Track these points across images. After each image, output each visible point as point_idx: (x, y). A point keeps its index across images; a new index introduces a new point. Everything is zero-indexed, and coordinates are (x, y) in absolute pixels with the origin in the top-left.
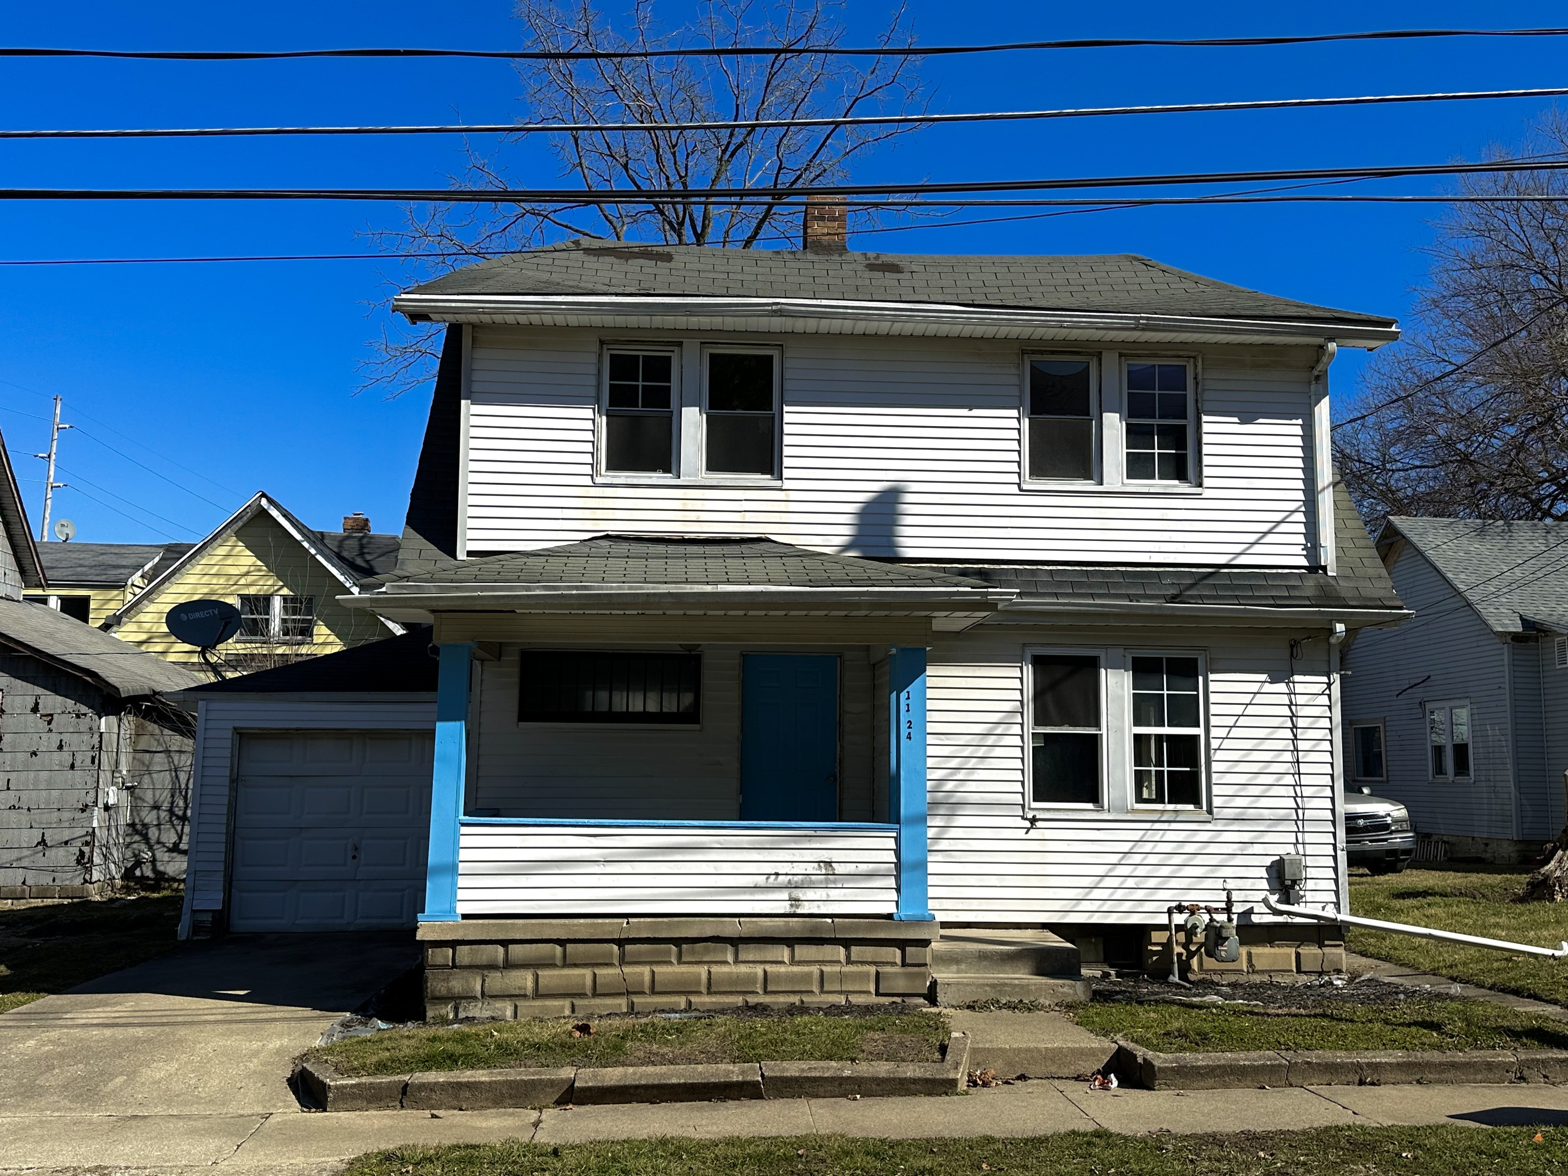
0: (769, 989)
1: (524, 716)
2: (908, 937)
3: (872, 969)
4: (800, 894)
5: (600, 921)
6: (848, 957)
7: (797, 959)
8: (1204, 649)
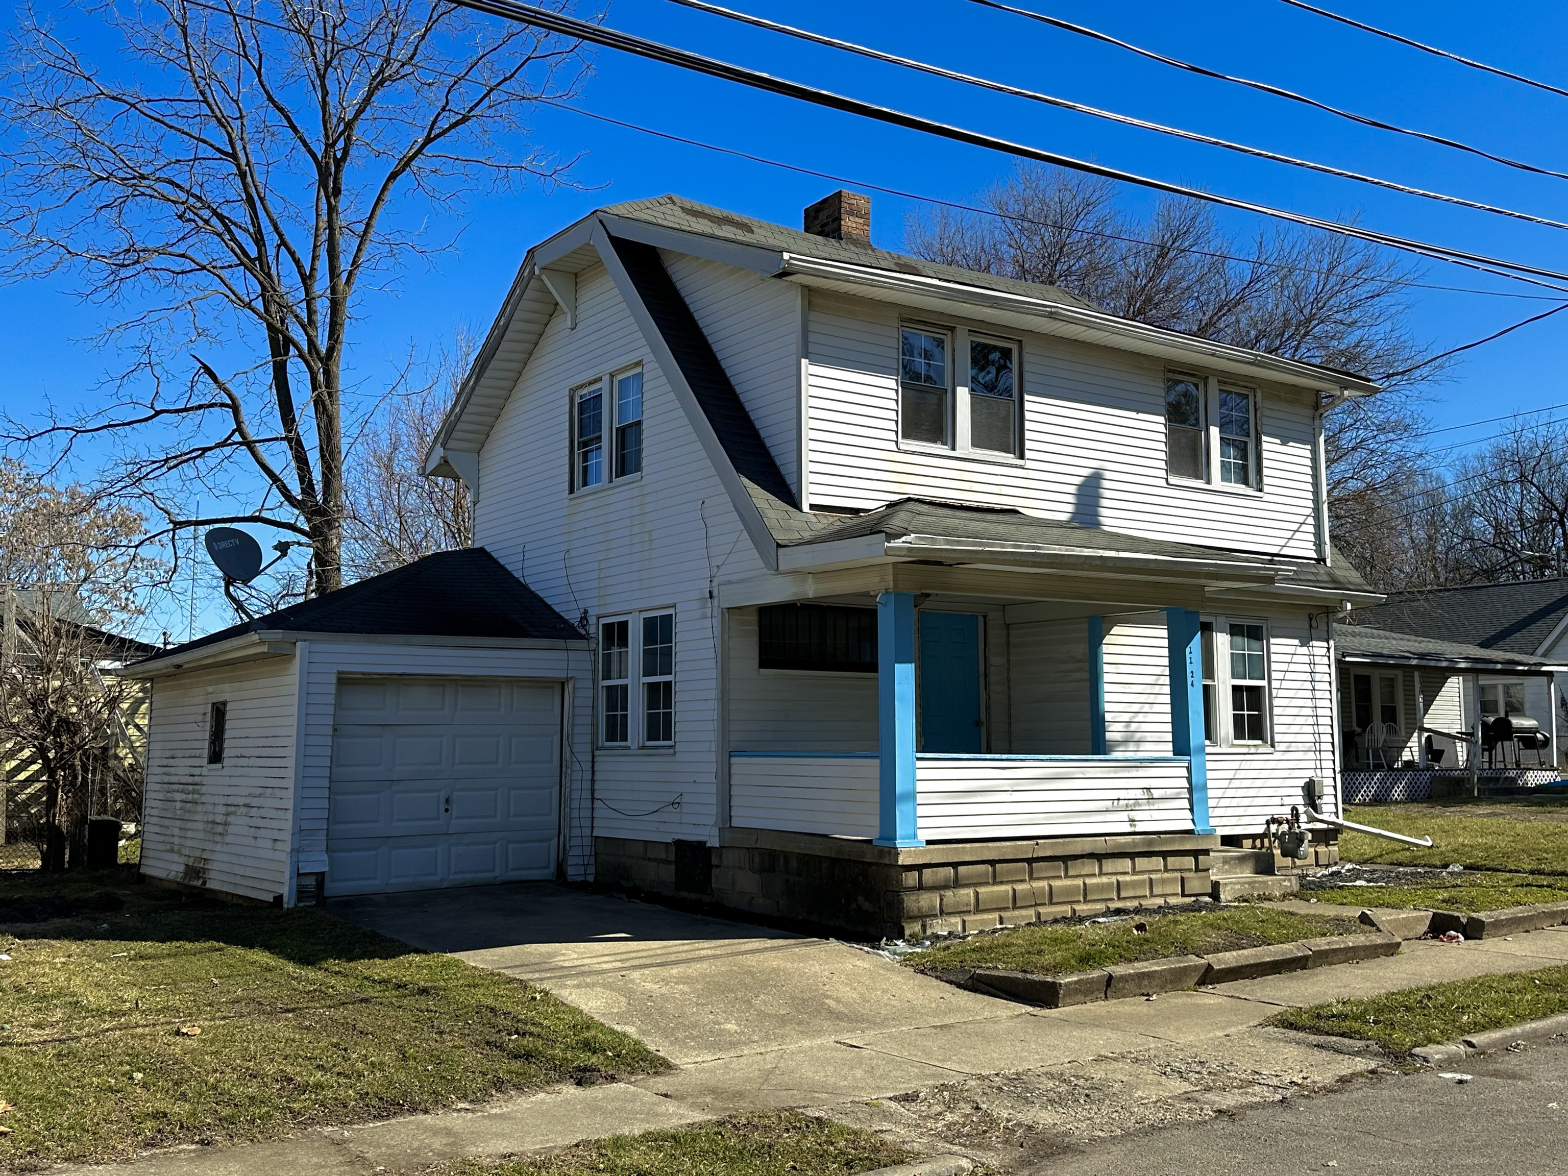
0: (1123, 895)
1: (763, 664)
2: (1200, 848)
3: (1178, 875)
4: (1136, 815)
5: (1020, 843)
6: (1165, 866)
7: (1137, 869)
8: (1266, 619)
